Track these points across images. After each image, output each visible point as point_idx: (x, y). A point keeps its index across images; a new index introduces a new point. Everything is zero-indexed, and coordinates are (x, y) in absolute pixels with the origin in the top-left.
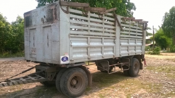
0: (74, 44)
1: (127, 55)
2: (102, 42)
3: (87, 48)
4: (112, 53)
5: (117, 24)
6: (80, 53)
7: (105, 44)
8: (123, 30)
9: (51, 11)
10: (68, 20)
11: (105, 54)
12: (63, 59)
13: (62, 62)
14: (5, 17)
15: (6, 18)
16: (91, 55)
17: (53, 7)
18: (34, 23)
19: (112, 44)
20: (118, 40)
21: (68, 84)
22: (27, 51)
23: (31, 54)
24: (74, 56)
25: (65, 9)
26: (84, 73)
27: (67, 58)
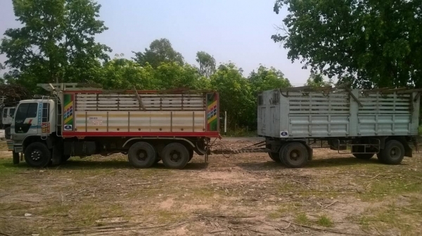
0: (293, 122)
1: (374, 135)
2: (328, 119)
3: (308, 125)
4: (344, 131)
5: (351, 99)
6: (301, 130)
7: (332, 122)
8: (362, 106)
9: (275, 95)
10: (288, 103)
11: (332, 131)
12: (282, 134)
13: (281, 136)
14: (241, 69)
15: (242, 71)
16: (313, 132)
17: (276, 93)
18: (264, 103)
19: (345, 122)
20: (354, 117)
21: (288, 155)
22: (259, 127)
23: (262, 130)
24: (294, 132)
25: (285, 94)
26: (304, 147)
27: (286, 134)
